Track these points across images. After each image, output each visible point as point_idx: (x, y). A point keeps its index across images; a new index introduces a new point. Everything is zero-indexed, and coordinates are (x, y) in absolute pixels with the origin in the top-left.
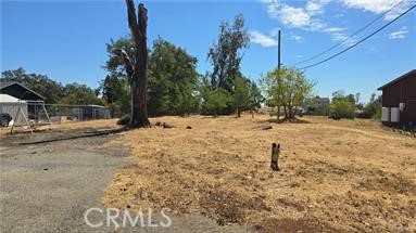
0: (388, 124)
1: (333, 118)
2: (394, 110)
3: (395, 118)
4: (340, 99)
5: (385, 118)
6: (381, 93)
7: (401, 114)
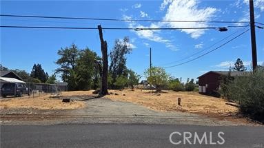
0: (202, 93)
1: (175, 91)
2: (204, 87)
3: (204, 91)
4: (172, 81)
5: (200, 91)
6: (198, 80)
7: (207, 89)
